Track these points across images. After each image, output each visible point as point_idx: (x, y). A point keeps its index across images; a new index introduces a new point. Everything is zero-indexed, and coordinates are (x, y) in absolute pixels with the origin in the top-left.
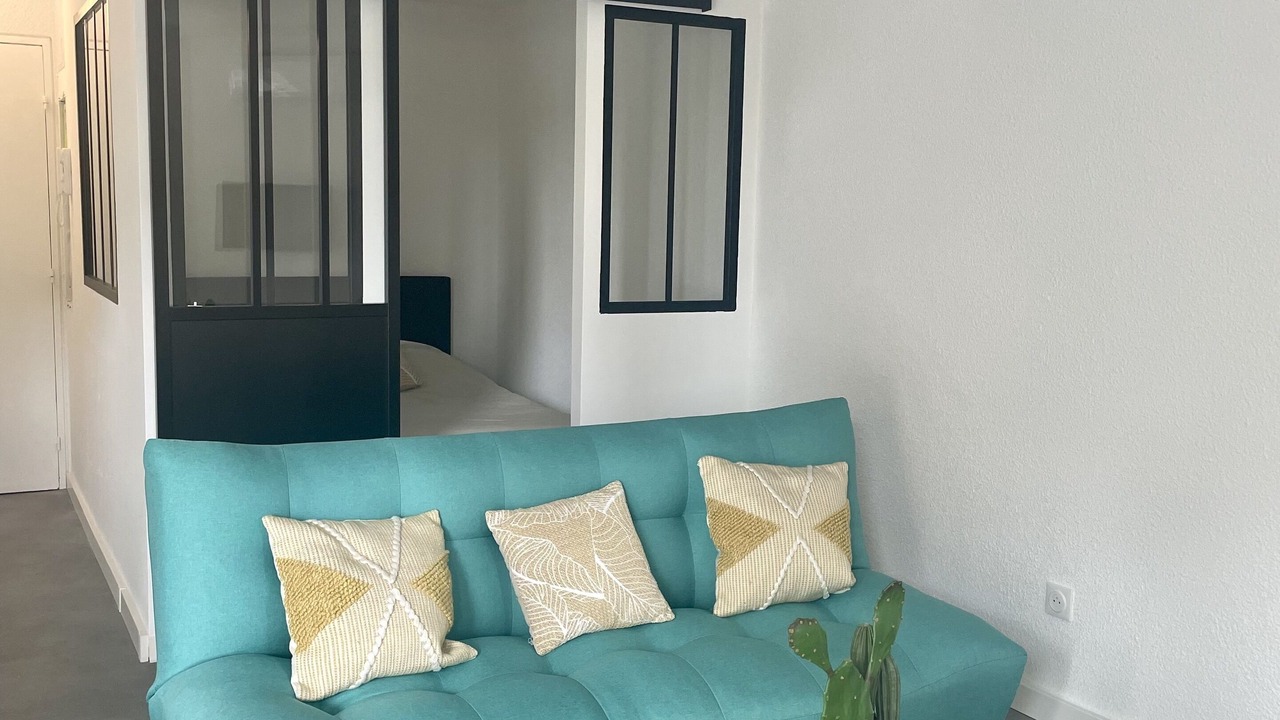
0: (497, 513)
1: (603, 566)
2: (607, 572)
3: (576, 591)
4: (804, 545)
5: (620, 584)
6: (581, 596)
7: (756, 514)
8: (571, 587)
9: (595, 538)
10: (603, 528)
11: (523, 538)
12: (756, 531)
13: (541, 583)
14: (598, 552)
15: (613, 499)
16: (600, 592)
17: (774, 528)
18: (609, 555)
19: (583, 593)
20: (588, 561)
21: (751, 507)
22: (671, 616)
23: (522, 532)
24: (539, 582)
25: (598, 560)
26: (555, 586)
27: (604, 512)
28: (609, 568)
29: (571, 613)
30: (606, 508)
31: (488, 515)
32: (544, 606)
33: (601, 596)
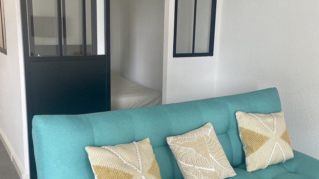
0: (171, 138)
1: (213, 157)
2: (215, 160)
3: (204, 168)
5: (219, 164)
6: (207, 170)
7: (259, 133)
8: (202, 167)
9: (208, 146)
10: (210, 142)
11: (182, 148)
12: (262, 140)
13: (191, 166)
14: (210, 152)
15: (210, 130)
16: (213, 168)
17: (267, 138)
18: (214, 153)
19: (207, 169)
20: (207, 156)
21: (258, 130)
22: (235, 174)
23: (182, 146)
24: (190, 165)
25: (211, 155)
26: (196, 167)
27: (209, 135)
28: (215, 158)
29: (204, 177)
30: (209, 134)
31: (168, 138)
32: (193, 175)
33: (213, 170)
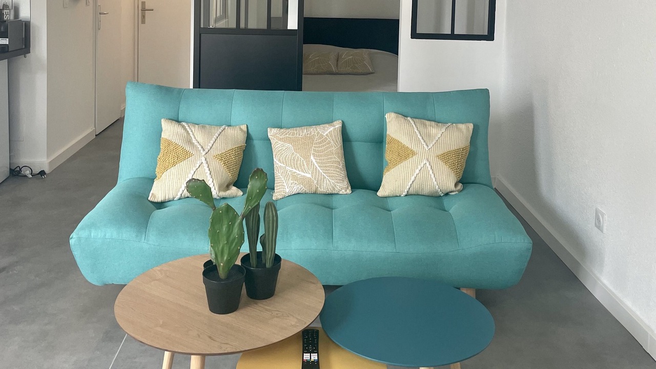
0: (273, 129)
1: (314, 161)
2: (316, 164)
3: (297, 171)
4: (428, 164)
5: (321, 171)
6: (299, 174)
7: (407, 145)
8: (295, 169)
9: (315, 147)
10: (320, 143)
11: (280, 142)
12: (405, 154)
14: (313, 154)
15: (332, 129)
16: (309, 173)
17: (413, 153)
18: (319, 156)
19: (301, 173)
20: (307, 158)
21: (405, 141)
23: (280, 140)
24: (282, 165)
25: (312, 157)
26: (288, 168)
27: (325, 135)
28: (317, 162)
29: (292, 182)
30: (327, 133)
31: (269, 130)
32: (281, 177)
33: (309, 176)
